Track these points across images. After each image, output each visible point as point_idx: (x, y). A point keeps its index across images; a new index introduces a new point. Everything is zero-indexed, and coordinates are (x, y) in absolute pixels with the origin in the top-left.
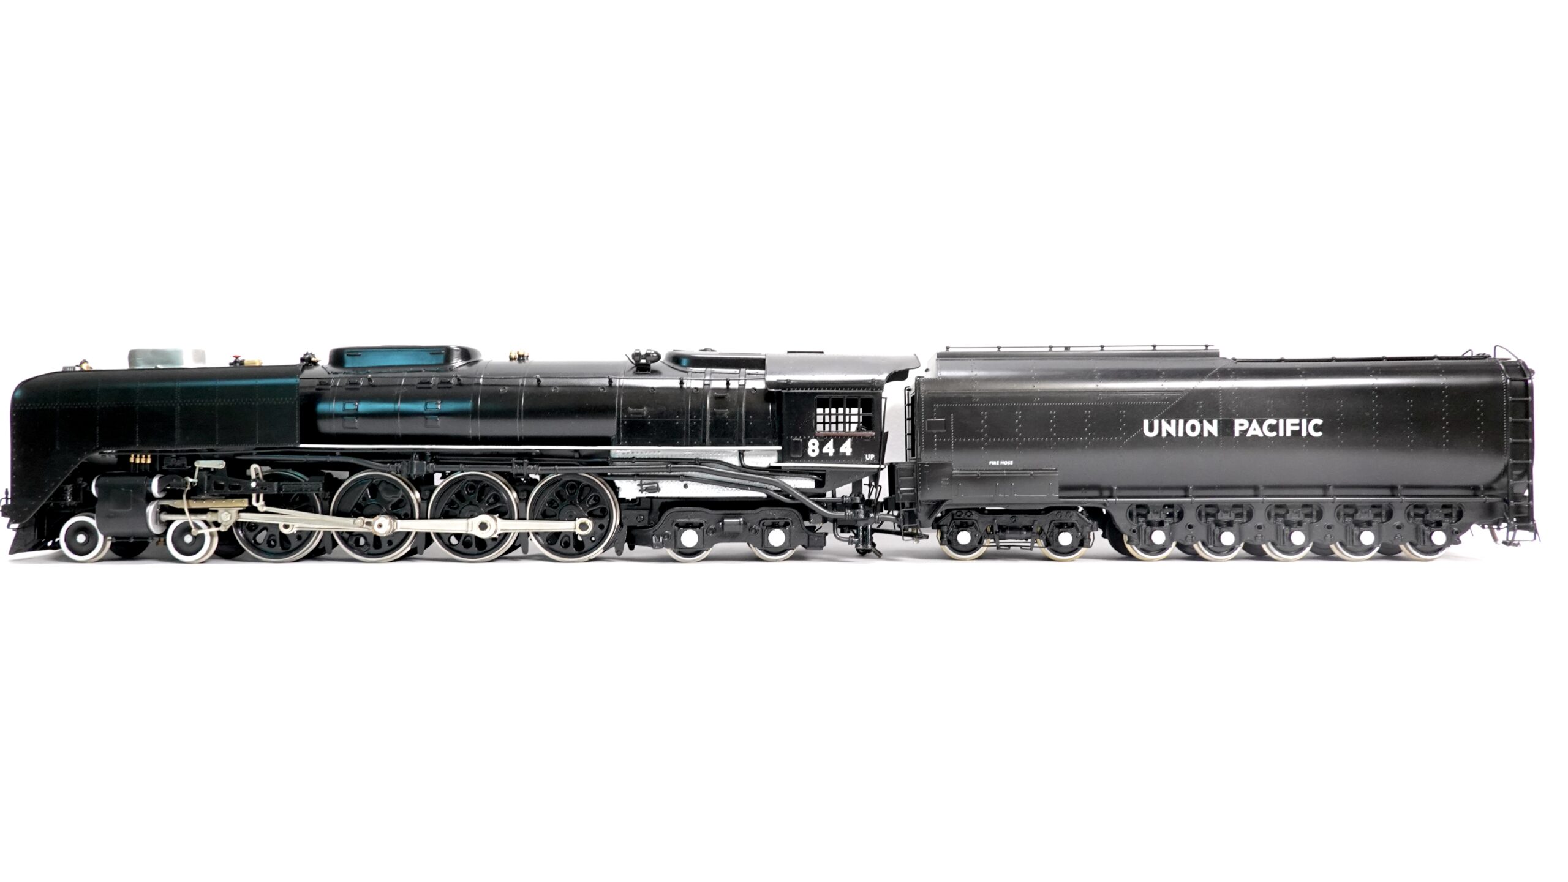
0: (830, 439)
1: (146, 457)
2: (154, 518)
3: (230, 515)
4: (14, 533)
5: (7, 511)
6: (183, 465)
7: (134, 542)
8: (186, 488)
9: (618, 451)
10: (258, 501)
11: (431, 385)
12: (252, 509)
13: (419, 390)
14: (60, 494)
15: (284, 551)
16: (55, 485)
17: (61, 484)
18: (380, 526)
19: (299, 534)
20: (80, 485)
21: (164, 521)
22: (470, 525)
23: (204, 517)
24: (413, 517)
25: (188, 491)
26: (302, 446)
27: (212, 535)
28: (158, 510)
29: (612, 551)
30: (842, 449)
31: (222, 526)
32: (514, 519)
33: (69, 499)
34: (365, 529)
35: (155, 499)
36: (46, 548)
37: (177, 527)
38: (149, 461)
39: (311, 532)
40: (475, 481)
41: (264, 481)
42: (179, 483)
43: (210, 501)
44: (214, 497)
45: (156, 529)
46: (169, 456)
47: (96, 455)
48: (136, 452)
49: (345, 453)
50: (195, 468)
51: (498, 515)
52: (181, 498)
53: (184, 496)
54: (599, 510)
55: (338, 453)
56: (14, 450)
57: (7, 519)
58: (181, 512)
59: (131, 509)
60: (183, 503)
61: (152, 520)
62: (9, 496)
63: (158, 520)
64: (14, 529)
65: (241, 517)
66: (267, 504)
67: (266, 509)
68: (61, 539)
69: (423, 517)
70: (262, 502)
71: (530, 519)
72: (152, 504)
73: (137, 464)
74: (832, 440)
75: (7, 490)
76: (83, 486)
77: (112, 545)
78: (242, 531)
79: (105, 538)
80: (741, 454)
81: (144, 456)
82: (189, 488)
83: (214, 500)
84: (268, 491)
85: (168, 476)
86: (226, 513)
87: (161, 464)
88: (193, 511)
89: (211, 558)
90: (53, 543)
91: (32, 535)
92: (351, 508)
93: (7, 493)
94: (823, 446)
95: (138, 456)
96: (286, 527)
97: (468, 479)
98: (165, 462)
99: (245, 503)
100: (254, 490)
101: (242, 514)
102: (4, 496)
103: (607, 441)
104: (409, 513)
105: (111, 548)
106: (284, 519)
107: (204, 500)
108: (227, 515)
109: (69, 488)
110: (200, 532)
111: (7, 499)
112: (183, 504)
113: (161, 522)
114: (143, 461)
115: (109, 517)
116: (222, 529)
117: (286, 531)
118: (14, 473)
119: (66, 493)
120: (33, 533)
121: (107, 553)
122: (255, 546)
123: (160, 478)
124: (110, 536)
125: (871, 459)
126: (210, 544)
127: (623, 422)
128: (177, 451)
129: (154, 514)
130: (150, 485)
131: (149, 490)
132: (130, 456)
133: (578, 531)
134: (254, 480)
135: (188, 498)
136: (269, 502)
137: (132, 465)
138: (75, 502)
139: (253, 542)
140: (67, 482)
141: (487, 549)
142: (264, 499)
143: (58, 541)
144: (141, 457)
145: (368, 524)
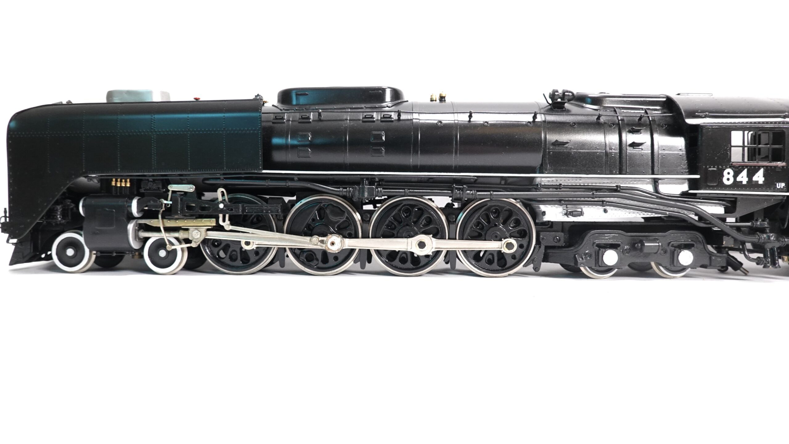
0: (744, 169)
1: (126, 182)
2: (134, 236)
3: (200, 233)
4: (14, 247)
5: (5, 228)
6: (159, 188)
7: (116, 255)
8: (162, 209)
9: (543, 178)
10: (224, 221)
11: (375, 119)
12: (218, 228)
13: (364, 124)
14: (51, 214)
15: (245, 265)
16: (47, 206)
17: (53, 205)
18: (333, 244)
19: (258, 250)
20: (68, 206)
21: (142, 238)
22: (409, 244)
23: (176, 235)
24: (356, 237)
25: (163, 211)
26: (264, 171)
27: (182, 250)
28: (137, 228)
29: (530, 268)
30: (755, 178)
31: (193, 242)
32: (445, 239)
33: (59, 218)
34: (319, 247)
35: (134, 218)
36: (41, 259)
37: (153, 243)
38: (128, 185)
39: (268, 248)
40: (410, 205)
41: (229, 203)
42: (155, 204)
43: (182, 220)
44: (186, 217)
45: (135, 245)
46: (146, 180)
47: (83, 180)
48: (116, 177)
49: (302, 178)
50: (169, 191)
51: (432, 235)
52: (158, 218)
53: (160, 216)
54: (517, 232)
55: (296, 178)
56: (11, 173)
57: (7, 235)
58: (158, 230)
59: (115, 227)
60: (159, 221)
61: (132, 237)
62: (8, 215)
63: (136, 237)
64: (13, 244)
65: (208, 235)
66: (232, 224)
67: (231, 228)
68: (54, 252)
69: (365, 236)
70: (227, 222)
71: (459, 239)
72: (132, 223)
73: (118, 187)
74: (746, 170)
75: (5, 209)
76: (71, 207)
77: (97, 257)
78: (208, 247)
79: (91, 252)
80: (655, 182)
81: (123, 180)
82: (164, 209)
83: (186, 219)
84: (234, 212)
85: (145, 198)
86: (197, 231)
87: (139, 187)
88: (168, 230)
89: (181, 270)
90: (45, 255)
91: (28, 249)
92: (303, 228)
93: (5, 212)
94: (738, 176)
95: (119, 180)
96: (247, 243)
97: (404, 203)
98: (142, 186)
99: (212, 222)
100: (222, 211)
101: (209, 232)
102: (3, 215)
103: (532, 170)
104: (353, 232)
105: (95, 262)
106: (245, 236)
107: (177, 219)
108: (197, 233)
109: (59, 208)
110: (173, 247)
111: (5, 217)
112: (157, 223)
113: (140, 239)
114: (123, 185)
115: (94, 234)
116: (194, 245)
117: (246, 248)
118: (11, 194)
119: (57, 213)
120: (29, 247)
121: (92, 265)
122: (218, 260)
123: (138, 200)
124: (94, 250)
125: (782, 187)
126: (181, 258)
127: (549, 152)
128: (153, 176)
129: (134, 231)
130: (130, 206)
131: (130, 211)
132: (112, 180)
133: (505, 250)
134: (221, 202)
135: (163, 218)
136: (233, 222)
137: (114, 188)
138: (64, 221)
139: (217, 257)
140: (57, 203)
141: (421, 265)
142: (229, 220)
143: (51, 254)
144: (121, 181)
145: (322, 242)
